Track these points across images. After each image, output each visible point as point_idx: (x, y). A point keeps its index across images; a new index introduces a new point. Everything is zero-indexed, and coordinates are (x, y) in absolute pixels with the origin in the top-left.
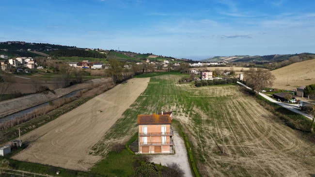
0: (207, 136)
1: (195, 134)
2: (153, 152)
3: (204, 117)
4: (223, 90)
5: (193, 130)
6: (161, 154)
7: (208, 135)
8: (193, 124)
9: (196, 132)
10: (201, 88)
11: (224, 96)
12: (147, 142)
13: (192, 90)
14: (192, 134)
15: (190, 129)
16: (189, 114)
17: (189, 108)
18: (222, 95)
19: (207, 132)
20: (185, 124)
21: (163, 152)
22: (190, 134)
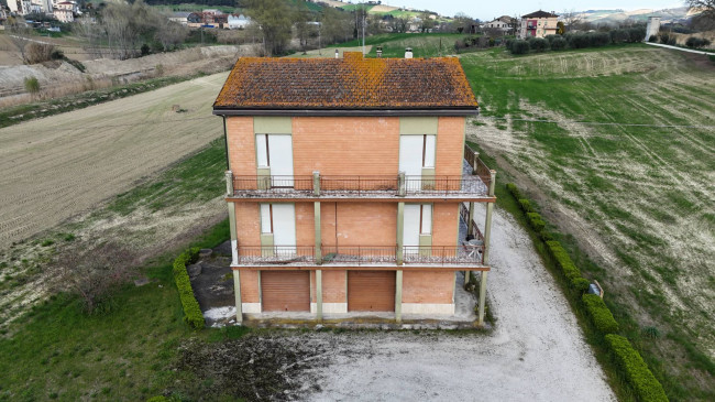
0: (643, 208)
1: (573, 198)
2: (337, 310)
3: (576, 129)
4: (605, 60)
5: (553, 176)
6: (394, 328)
7: (643, 201)
8: (541, 154)
9: (574, 188)
10: (528, 59)
11: (613, 74)
12: (292, 240)
13: (501, 63)
14: (554, 195)
15: (533, 173)
16: (509, 121)
17: (506, 103)
18: (606, 73)
19: (626, 186)
20: (504, 156)
21: (408, 309)
22: (544, 198)
